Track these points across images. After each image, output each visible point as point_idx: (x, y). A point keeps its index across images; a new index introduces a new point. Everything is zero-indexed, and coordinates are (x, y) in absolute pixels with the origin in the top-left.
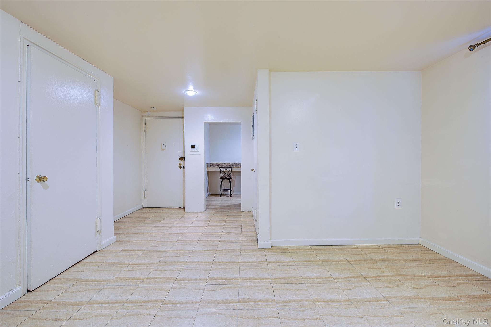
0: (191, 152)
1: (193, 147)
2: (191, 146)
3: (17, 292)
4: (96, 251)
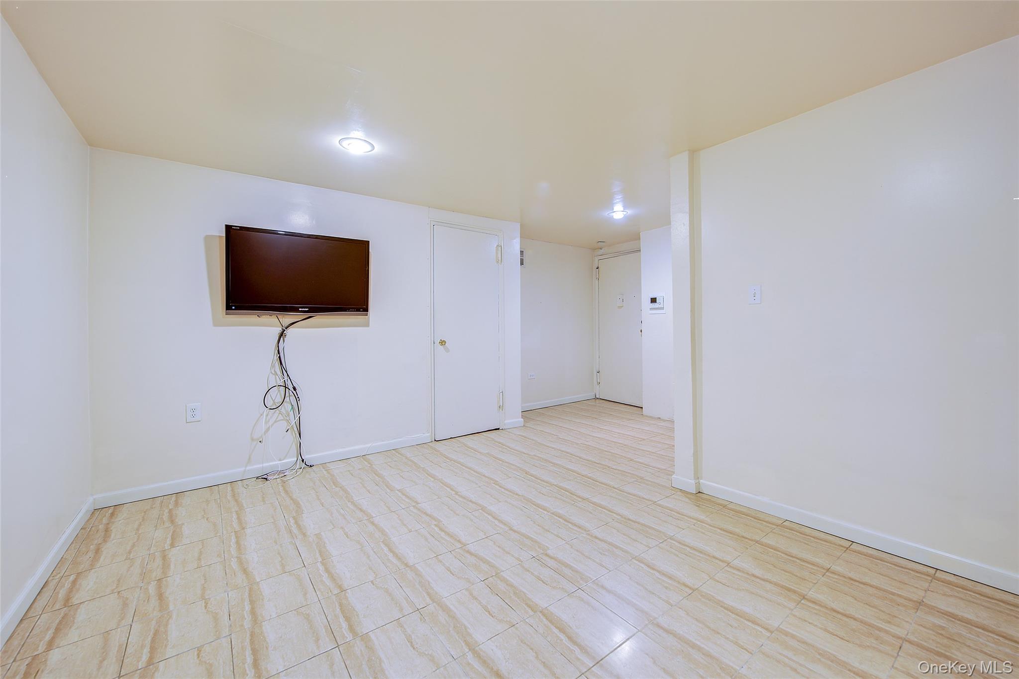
0: (651, 309)
1: (654, 300)
2: (651, 299)
3: (427, 436)
4: (499, 429)
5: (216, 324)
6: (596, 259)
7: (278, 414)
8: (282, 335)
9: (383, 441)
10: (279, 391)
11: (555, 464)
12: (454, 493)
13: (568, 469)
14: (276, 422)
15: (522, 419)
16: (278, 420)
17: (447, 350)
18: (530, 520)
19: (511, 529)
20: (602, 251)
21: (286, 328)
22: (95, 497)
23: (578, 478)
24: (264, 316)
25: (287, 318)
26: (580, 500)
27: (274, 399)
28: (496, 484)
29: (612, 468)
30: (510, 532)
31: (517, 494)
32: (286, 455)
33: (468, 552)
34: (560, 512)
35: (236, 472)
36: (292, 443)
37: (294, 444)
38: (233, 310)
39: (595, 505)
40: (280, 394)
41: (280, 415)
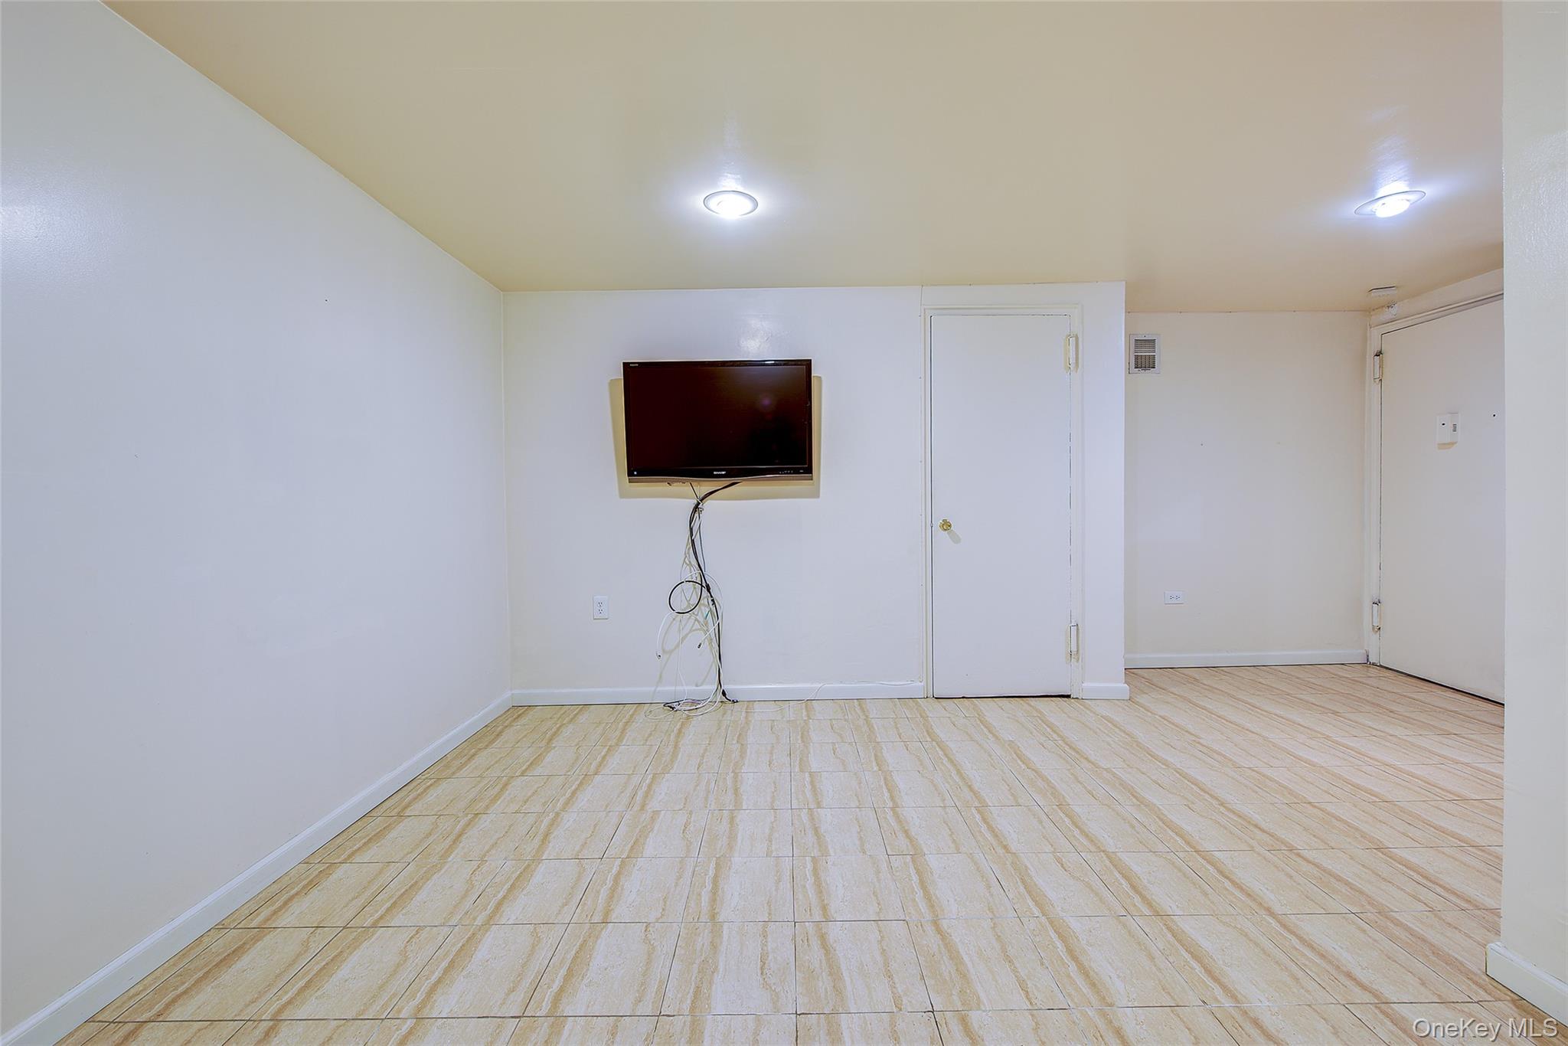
3: (917, 687)
4: (1068, 696)
5: (622, 495)
6: (1375, 333)
7: (693, 621)
8: (696, 508)
9: (841, 682)
10: (695, 588)
11: (1142, 802)
12: (890, 804)
13: (1169, 824)
14: (691, 631)
15: (1126, 685)
16: (694, 628)
17: (956, 540)
18: (991, 915)
19: (935, 923)
20: (1394, 311)
21: (701, 501)
22: (513, 692)
23: (1181, 855)
24: (675, 484)
25: (704, 486)
26: (1146, 911)
27: (688, 599)
28: (979, 812)
29: (1299, 855)
30: (930, 929)
31: (1005, 847)
32: (705, 680)
33: (823, 938)
34: (1074, 924)
35: (643, 691)
36: (712, 665)
37: (714, 665)
38: (635, 476)
39: (1180, 941)
40: (696, 592)
41: (696, 622)
